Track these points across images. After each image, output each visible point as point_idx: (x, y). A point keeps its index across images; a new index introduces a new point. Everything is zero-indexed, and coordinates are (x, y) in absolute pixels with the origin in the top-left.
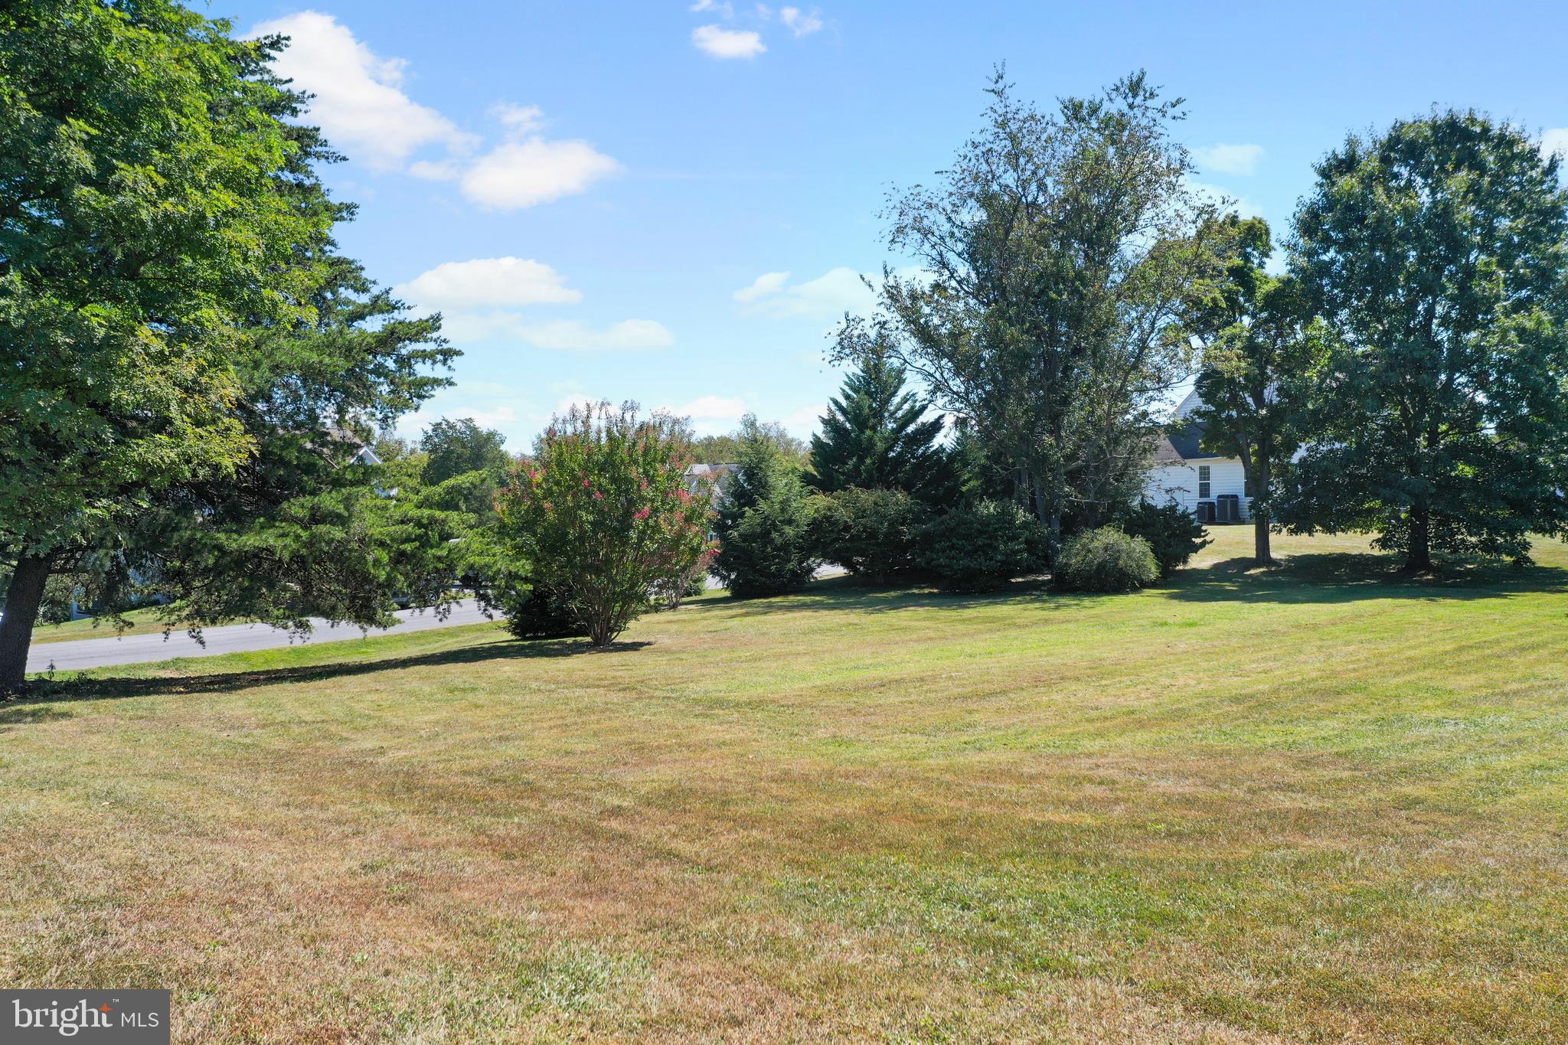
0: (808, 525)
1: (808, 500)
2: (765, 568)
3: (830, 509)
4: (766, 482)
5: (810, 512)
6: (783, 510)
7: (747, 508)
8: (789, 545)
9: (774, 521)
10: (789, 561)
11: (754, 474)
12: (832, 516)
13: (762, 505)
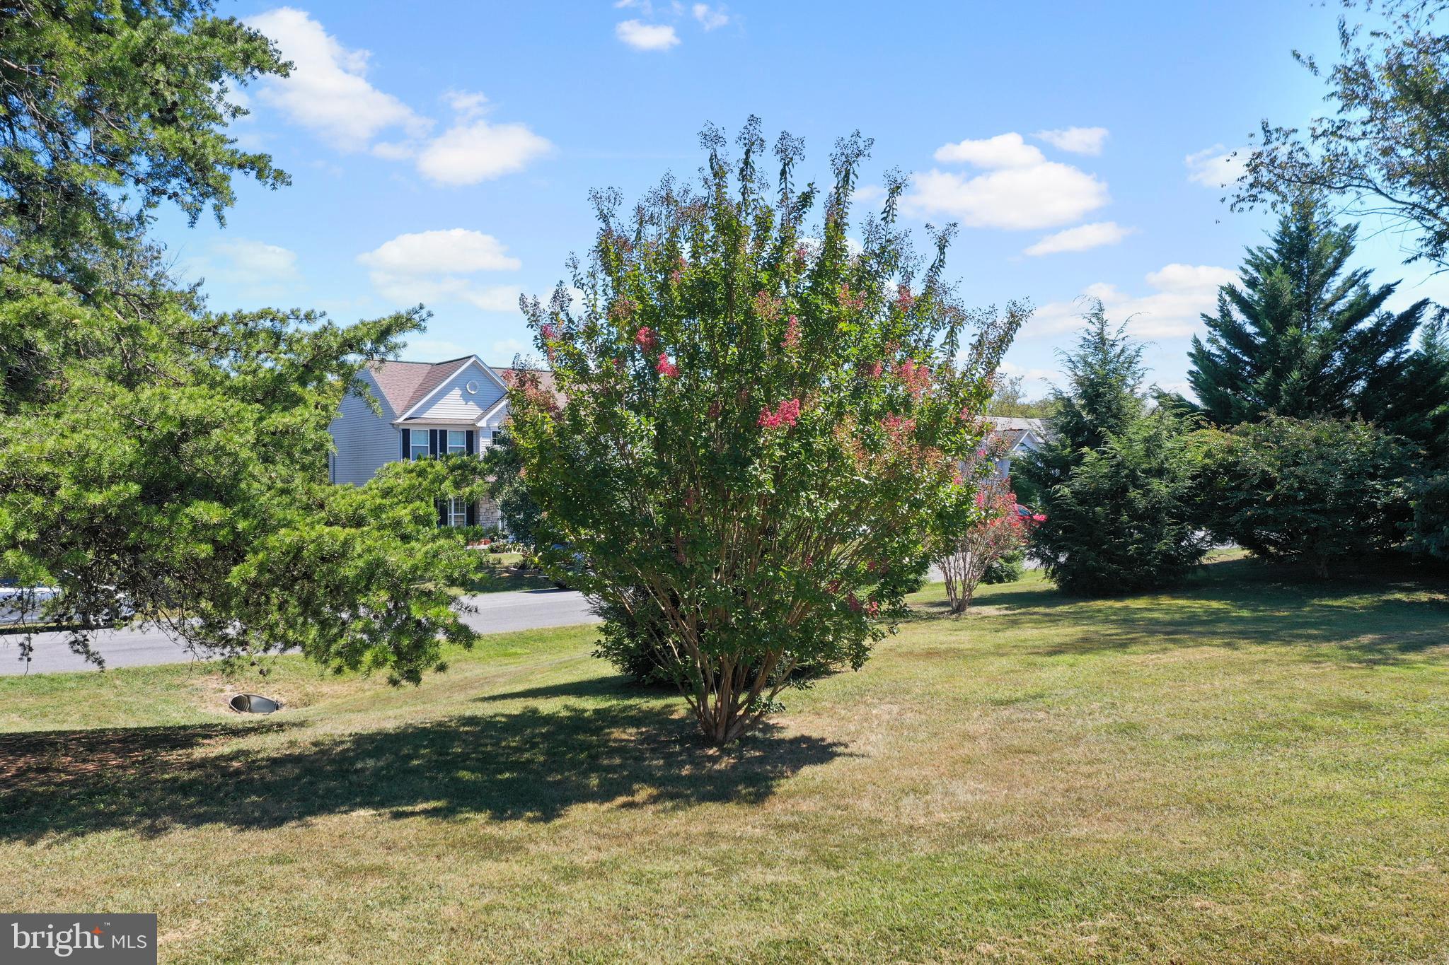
0: (1193, 478)
1: (1190, 438)
2: (1117, 547)
3: (1231, 451)
4: (1120, 409)
5: (1196, 457)
6: (1149, 453)
7: (1086, 449)
8: (1159, 510)
9: (1133, 471)
10: (1160, 537)
11: (1098, 395)
12: (1236, 464)
13: (1113, 443)
